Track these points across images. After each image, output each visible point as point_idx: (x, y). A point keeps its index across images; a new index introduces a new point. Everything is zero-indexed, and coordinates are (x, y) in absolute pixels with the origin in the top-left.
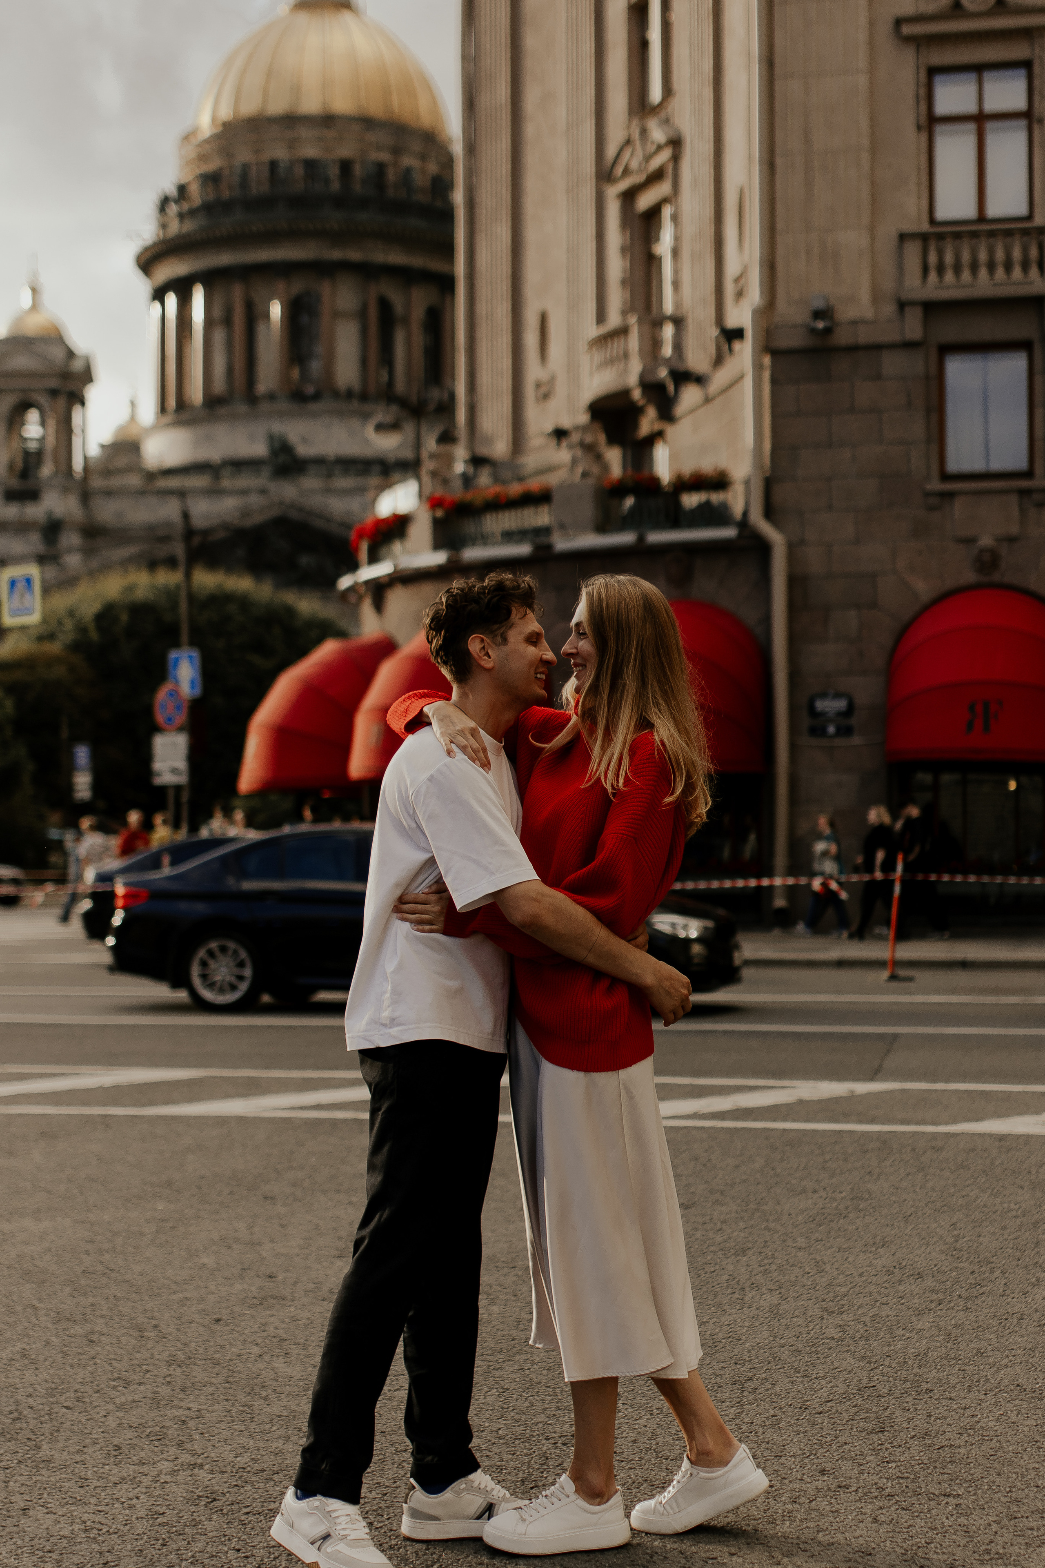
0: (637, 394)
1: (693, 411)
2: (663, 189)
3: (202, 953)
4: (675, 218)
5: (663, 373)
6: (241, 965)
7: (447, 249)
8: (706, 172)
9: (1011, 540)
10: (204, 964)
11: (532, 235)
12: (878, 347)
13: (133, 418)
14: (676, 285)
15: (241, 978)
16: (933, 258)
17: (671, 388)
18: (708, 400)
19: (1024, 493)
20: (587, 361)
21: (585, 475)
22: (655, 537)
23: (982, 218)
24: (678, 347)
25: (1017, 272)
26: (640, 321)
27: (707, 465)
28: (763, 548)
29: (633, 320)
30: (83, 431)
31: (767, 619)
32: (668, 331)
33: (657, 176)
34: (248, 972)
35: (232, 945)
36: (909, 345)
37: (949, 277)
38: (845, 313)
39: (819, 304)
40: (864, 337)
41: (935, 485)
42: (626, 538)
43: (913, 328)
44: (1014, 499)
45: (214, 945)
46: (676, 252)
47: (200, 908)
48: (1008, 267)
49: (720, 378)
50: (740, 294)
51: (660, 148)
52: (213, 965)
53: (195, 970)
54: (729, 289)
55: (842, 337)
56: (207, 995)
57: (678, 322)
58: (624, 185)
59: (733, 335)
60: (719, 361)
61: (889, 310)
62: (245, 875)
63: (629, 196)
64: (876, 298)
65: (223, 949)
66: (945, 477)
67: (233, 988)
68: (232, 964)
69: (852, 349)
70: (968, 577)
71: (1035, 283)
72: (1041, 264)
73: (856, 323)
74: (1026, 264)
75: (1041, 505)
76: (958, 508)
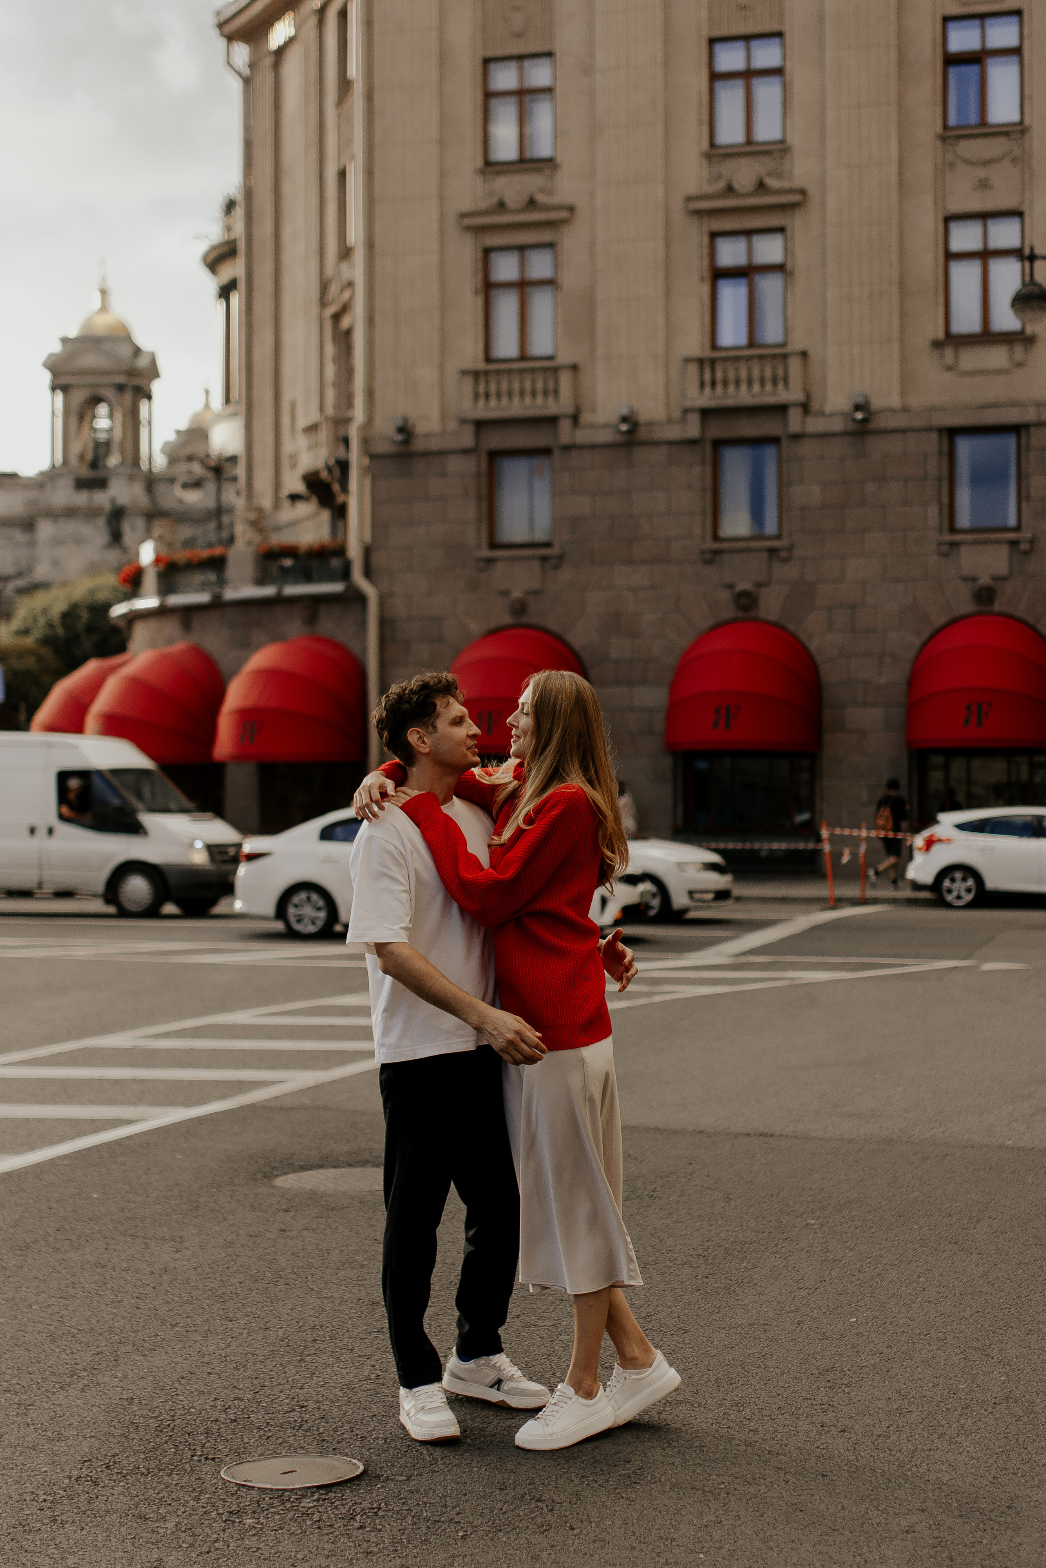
0: (326, 475)
9: (536, 593)
12: (443, 453)
13: (207, 405)
16: (482, 390)
19: (544, 559)
21: (251, 543)
22: (291, 590)
23: (523, 357)
26: (326, 420)
28: (361, 599)
30: (150, 423)
31: (364, 651)
33: (348, 307)
36: (466, 451)
37: (493, 402)
38: (419, 428)
39: (402, 421)
40: (435, 445)
41: (485, 553)
42: (269, 591)
43: (467, 439)
44: (536, 564)
48: (534, 394)
55: (419, 445)
61: (452, 425)
64: (444, 416)
66: (495, 546)
69: (427, 454)
70: (506, 619)
71: (552, 408)
72: (556, 392)
73: (428, 435)
74: (546, 393)
75: (556, 567)
76: (499, 570)
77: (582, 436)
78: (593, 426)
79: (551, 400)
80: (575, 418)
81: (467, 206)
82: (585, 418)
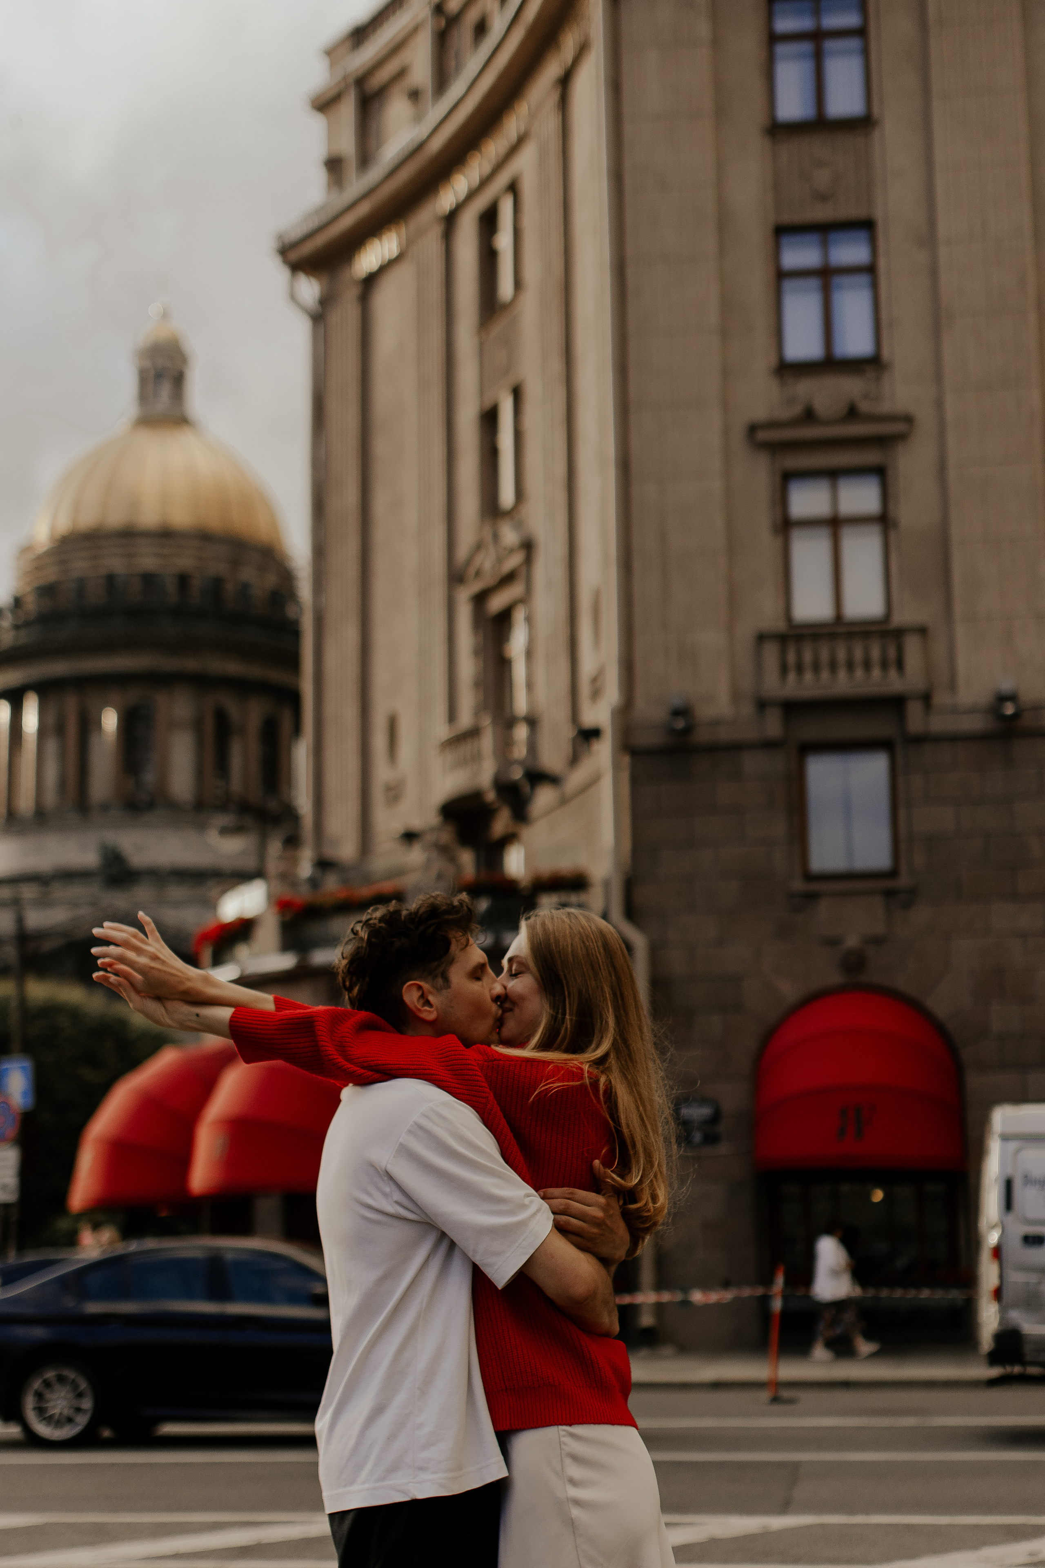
0: (491, 796)
1: (548, 812)
2: (515, 591)
3: (37, 1384)
4: (529, 620)
5: (517, 774)
6: (80, 1395)
7: (293, 662)
8: (559, 574)
9: (879, 941)
10: (39, 1396)
11: (381, 638)
12: (736, 748)
14: (530, 686)
15: (78, 1410)
16: (791, 657)
17: (527, 788)
18: (564, 801)
19: (889, 893)
20: (437, 762)
21: (440, 877)
23: (839, 617)
24: (532, 746)
25: (876, 673)
26: (494, 723)
27: (565, 864)
29: (486, 721)
32: (521, 732)
33: (508, 579)
34: (87, 1404)
35: (71, 1374)
36: (769, 745)
37: (808, 676)
38: (705, 712)
39: (677, 702)
40: (724, 735)
41: (799, 886)
43: (773, 727)
44: (877, 901)
45: (50, 1374)
46: (529, 654)
47: (38, 1333)
48: (867, 665)
49: (576, 778)
50: (596, 694)
51: (511, 551)
52: (48, 1395)
53: (29, 1403)
54: (585, 689)
55: (702, 736)
56: (43, 1430)
57: (532, 722)
58: (475, 587)
59: (589, 735)
60: (574, 760)
61: (747, 709)
62: (85, 1295)
63: (480, 599)
64: (736, 696)
65: (61, 1379)
66: (809, 877)
67: (70, 1420)
68: (71, 1395)
69: (714, 749)
70: (835, 978)
71: (895, 684)
72: (900, 664)
73: (715, 723)
74: (884, 665)
75: (907, 906)
76: (824, 908)
77: (939, 724)
78: (955, 710)
79: (893, 673)
80: (926, 698)
81: (760, 413)
82: (941, 698)
